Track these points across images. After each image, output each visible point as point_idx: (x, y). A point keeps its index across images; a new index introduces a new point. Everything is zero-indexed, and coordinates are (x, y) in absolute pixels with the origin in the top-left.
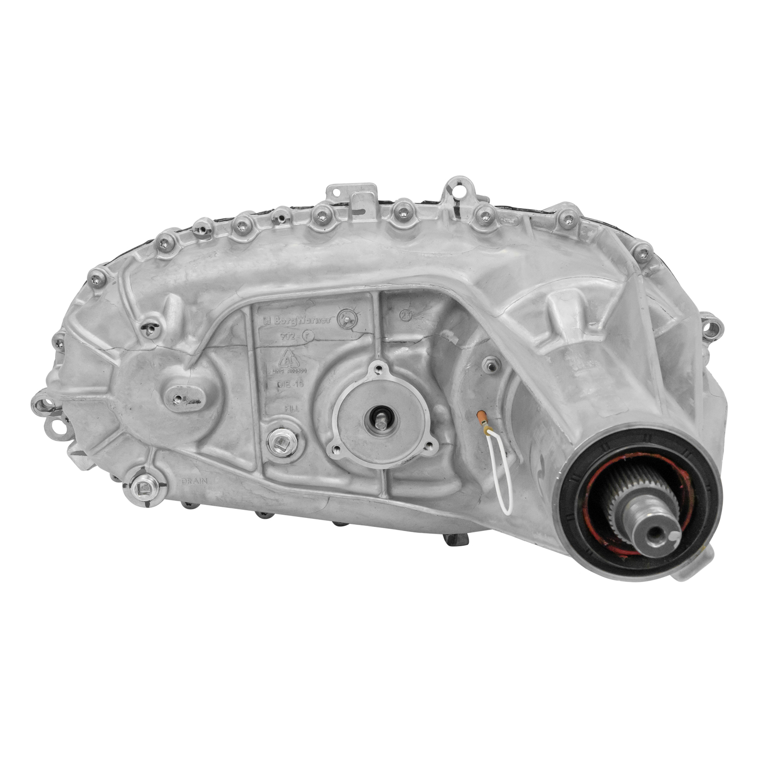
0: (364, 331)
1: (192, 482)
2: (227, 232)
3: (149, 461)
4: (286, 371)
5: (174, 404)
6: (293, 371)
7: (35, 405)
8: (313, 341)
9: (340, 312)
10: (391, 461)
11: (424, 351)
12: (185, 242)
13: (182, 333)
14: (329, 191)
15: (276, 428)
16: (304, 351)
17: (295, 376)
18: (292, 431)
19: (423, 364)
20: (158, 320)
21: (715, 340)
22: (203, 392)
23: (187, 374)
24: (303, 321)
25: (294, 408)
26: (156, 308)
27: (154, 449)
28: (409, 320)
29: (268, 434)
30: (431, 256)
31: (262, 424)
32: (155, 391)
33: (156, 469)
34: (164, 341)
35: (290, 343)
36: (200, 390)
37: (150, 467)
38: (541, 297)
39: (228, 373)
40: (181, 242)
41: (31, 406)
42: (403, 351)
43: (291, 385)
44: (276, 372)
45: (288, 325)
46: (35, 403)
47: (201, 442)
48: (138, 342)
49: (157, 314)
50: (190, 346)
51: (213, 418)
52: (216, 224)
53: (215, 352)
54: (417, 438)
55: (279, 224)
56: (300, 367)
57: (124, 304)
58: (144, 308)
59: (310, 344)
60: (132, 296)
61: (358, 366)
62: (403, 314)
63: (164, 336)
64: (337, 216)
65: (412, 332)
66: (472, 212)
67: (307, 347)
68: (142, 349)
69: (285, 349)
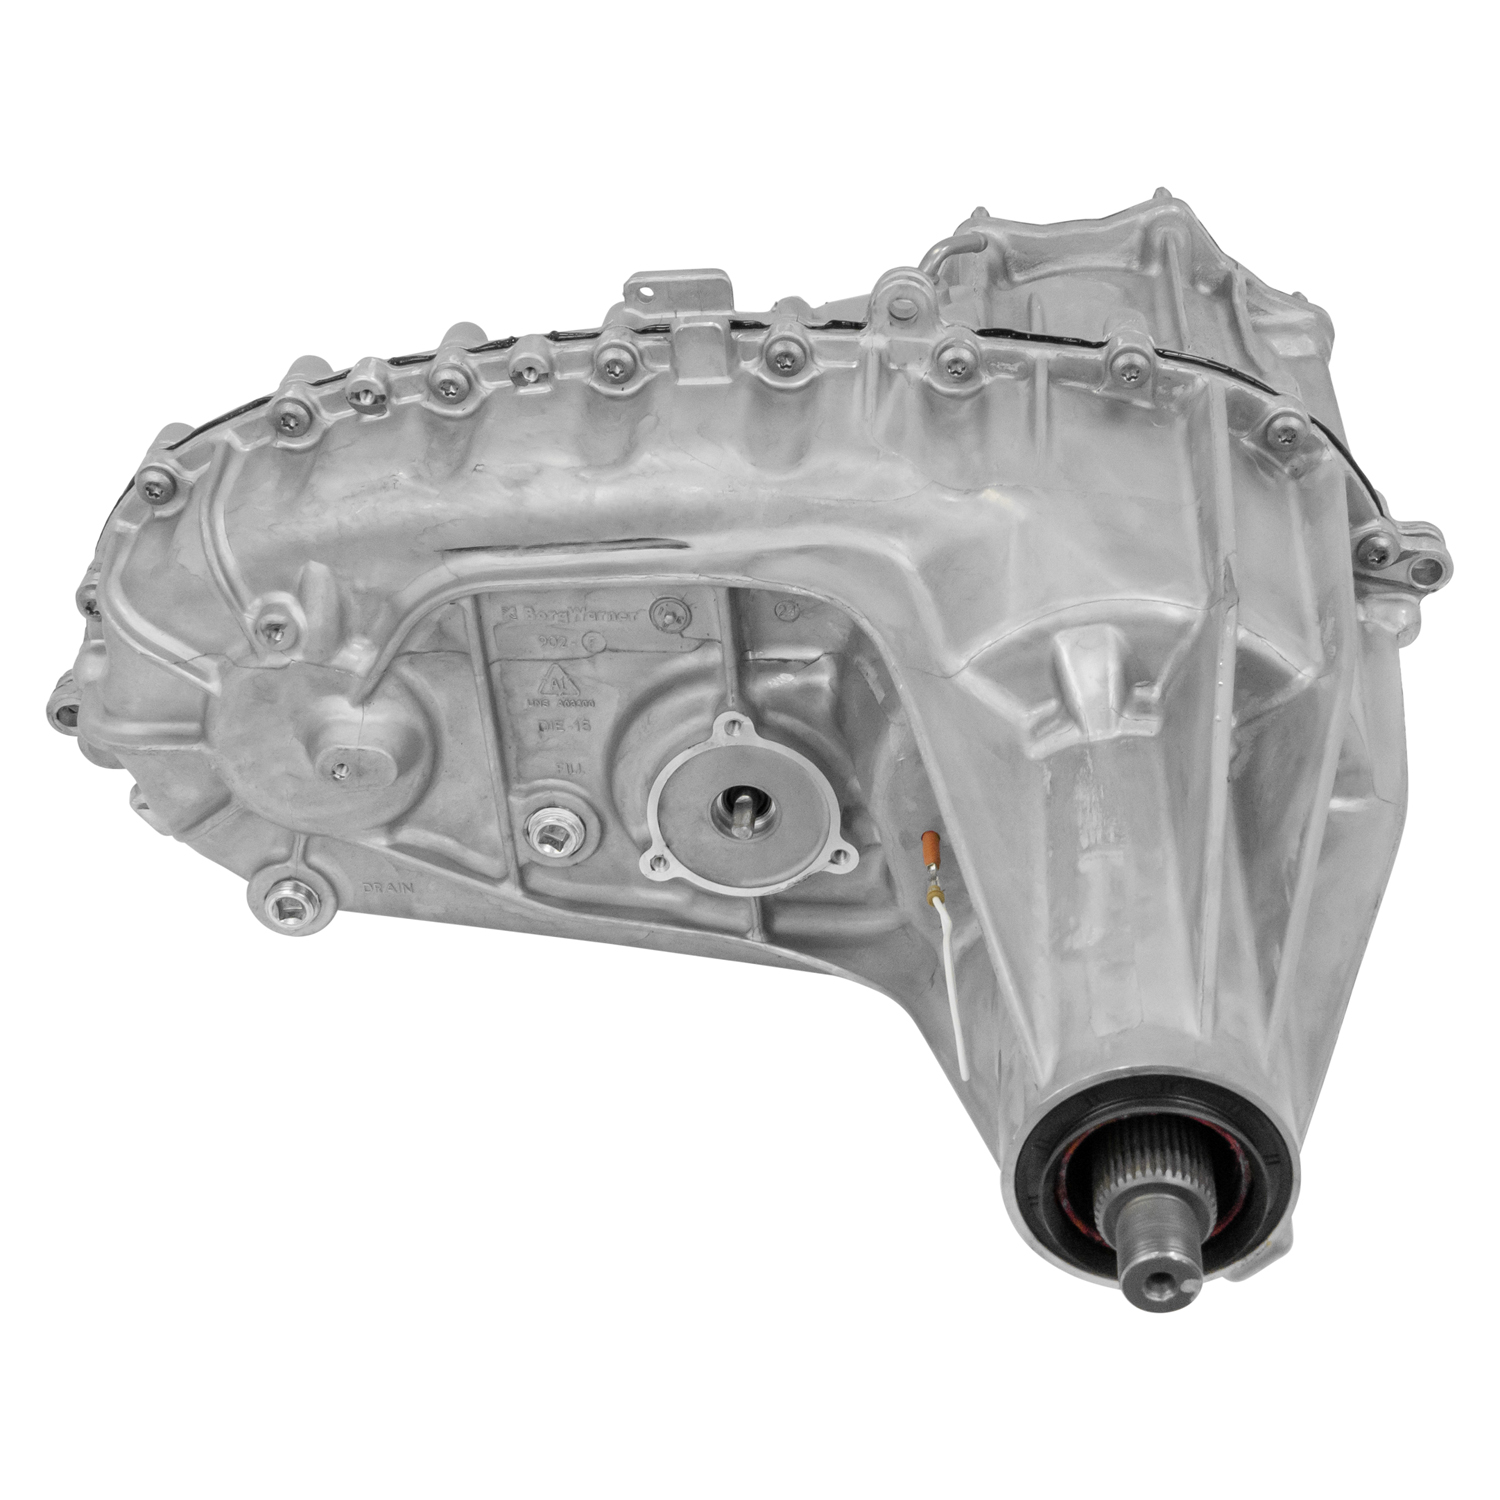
0: (706, 637)
1: (384, 890)
2: (420, 392)
3: (294, 856)
4: (554, 704)
5: (335, 779)
6: (566, 703)
7: (55, 717)
8: (604, 650)
9: (653, 604)
10: (768, 880)
11: (824, 679)
12: (333, 412)
13: (341, 632)
14: (632, 291)
15: (541, 806)
16: (586, 669)
17: (573, 713)
18: (571, 810)
19: (823, 705)
20: (288, 614)
21: (1434, 591)
22: (390, 757)
23: (355, 714)
24: (581, 616)
25: (575, 767)
26: (283, 585)
27: (303, 838)
28: (794, 620)
29: (524, 817)
30: (833, 503)
31: (512, 799)
32: (295, 740)
33: (310, 871)
34: (305, 652)
35: (558, 654)
36: (384, 753)
37: (299, 868)
38: (1042, 637)
39: (440, 699)
40: (324, 413)
41: (48, 717)
42: (784, 680)
43: (565, 726)
44: (535, 702)
45: (553, 622)
46: (56, 711)
47: (393, 825)
48: (253, 650)
49: (285, 598)
50: (358, 656)
51: (415, 785)
52: (395, 373)
53: (411, 663)
54: (817, 842)
55: (525, 383)
56: (582, 698)
57: (214, 575)
58: (258, 586)
59: (600, 658)
60: (231, 562)
61: (694, 710)
62: (783, 609)
63: (303, 643)
64: (646, 361)
65: (800, 641)
66: (930, 351)
67: (594, 663)
68: (261, 665)
69: (549, 664)
